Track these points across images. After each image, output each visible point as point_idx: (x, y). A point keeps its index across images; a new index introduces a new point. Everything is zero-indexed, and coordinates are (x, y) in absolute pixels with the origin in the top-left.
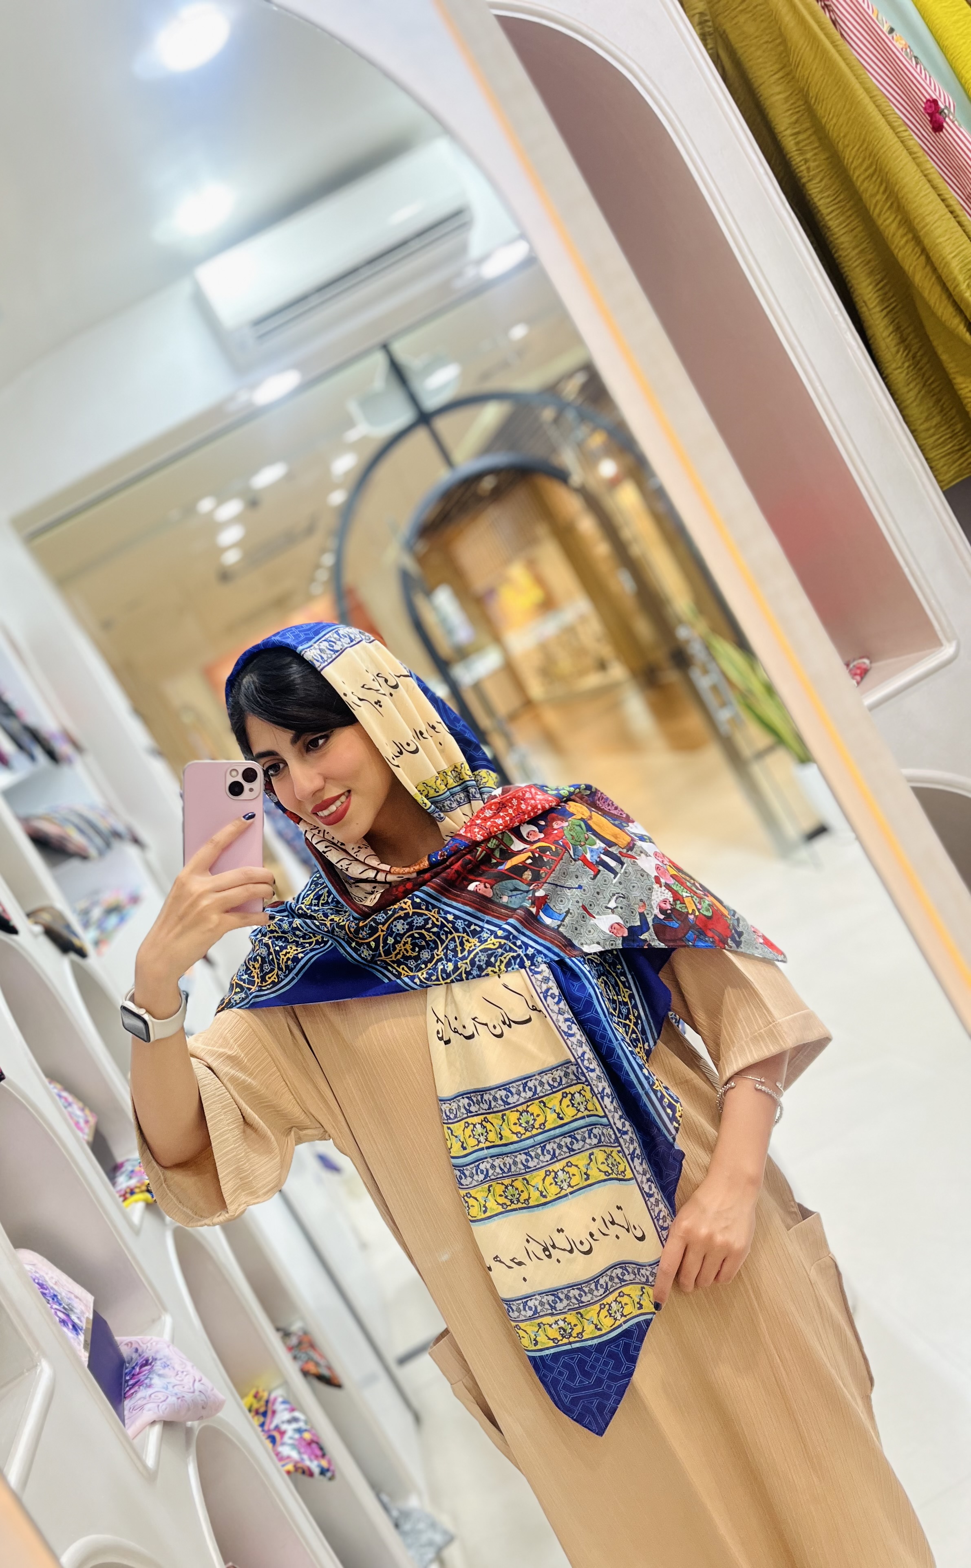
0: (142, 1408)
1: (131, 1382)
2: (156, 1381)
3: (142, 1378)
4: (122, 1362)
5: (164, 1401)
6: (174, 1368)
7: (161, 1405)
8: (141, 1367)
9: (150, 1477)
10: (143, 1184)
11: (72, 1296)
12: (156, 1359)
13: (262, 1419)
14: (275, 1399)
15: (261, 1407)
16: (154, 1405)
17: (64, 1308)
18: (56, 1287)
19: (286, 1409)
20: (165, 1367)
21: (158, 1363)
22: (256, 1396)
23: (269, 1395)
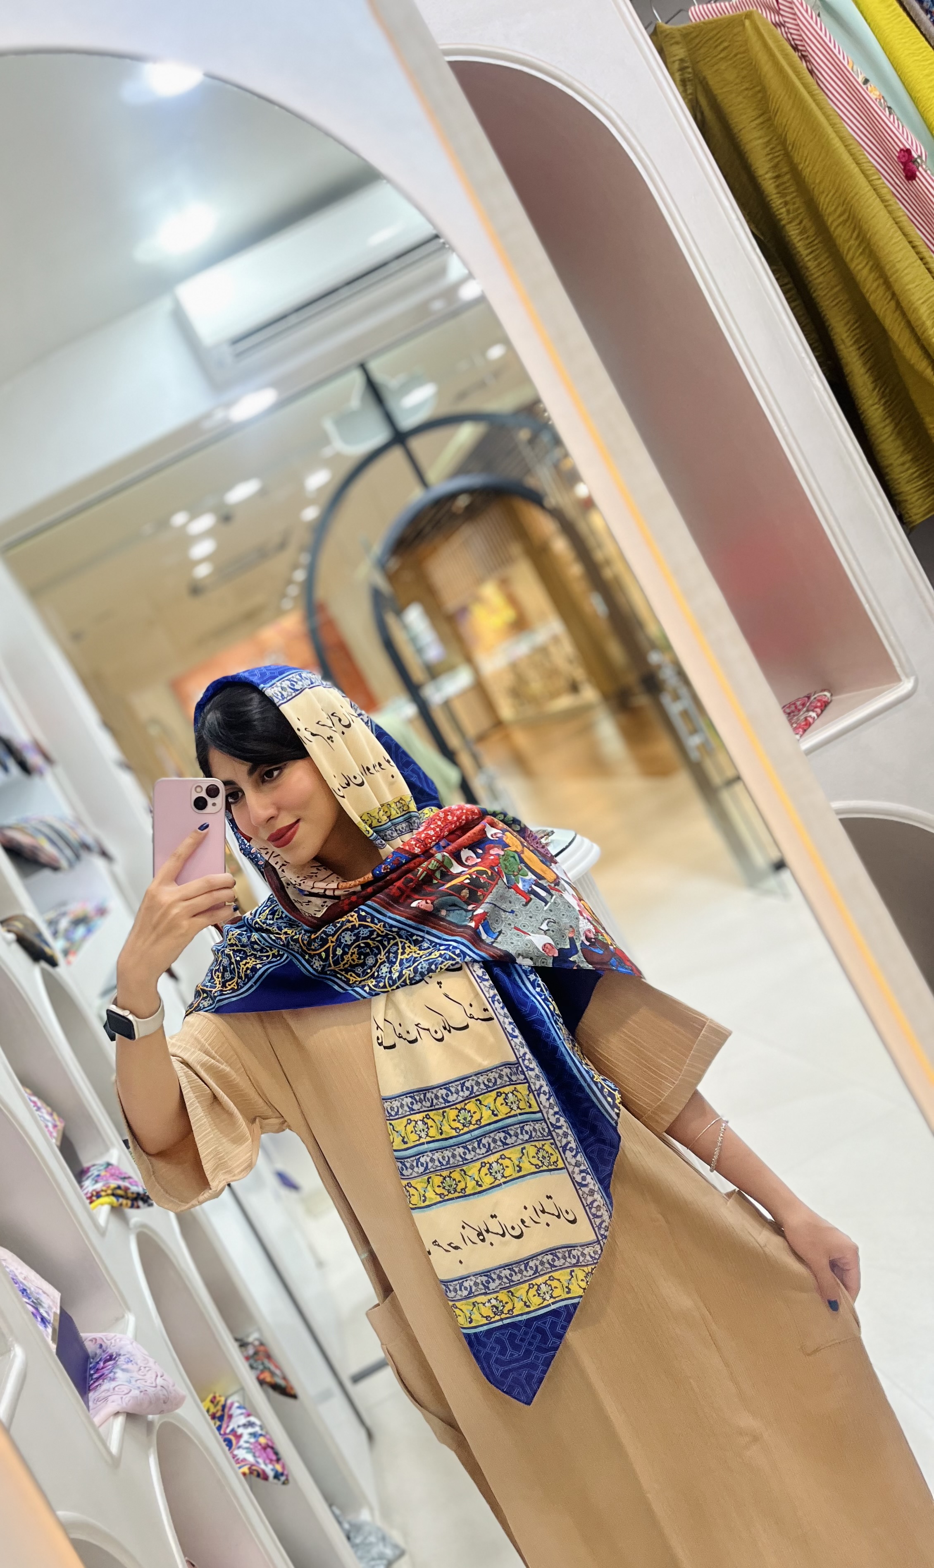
0: (106, 1399)
1: (95, 1376)
2: (119, 1374)
3: (106, 1372)
4: (86, 1357)
5: (128, 1394)
6: (137, 1364)
7: (124, 1397)
8: (105, 1363)
9: (115, 1462)
10: (108, 1187)
11: (41, 1292)
12: (120, 1355)
13: (218, 1423)
14: (232, 1404)
15: (217, 1411)
16: (119, 1397)
17: (33, 1301)
18: (27, 1283)
19: (242, 1414)
20: (128, 1362)
21: (122, 1358)
22: (212, 1401)
23: (226, 1401)
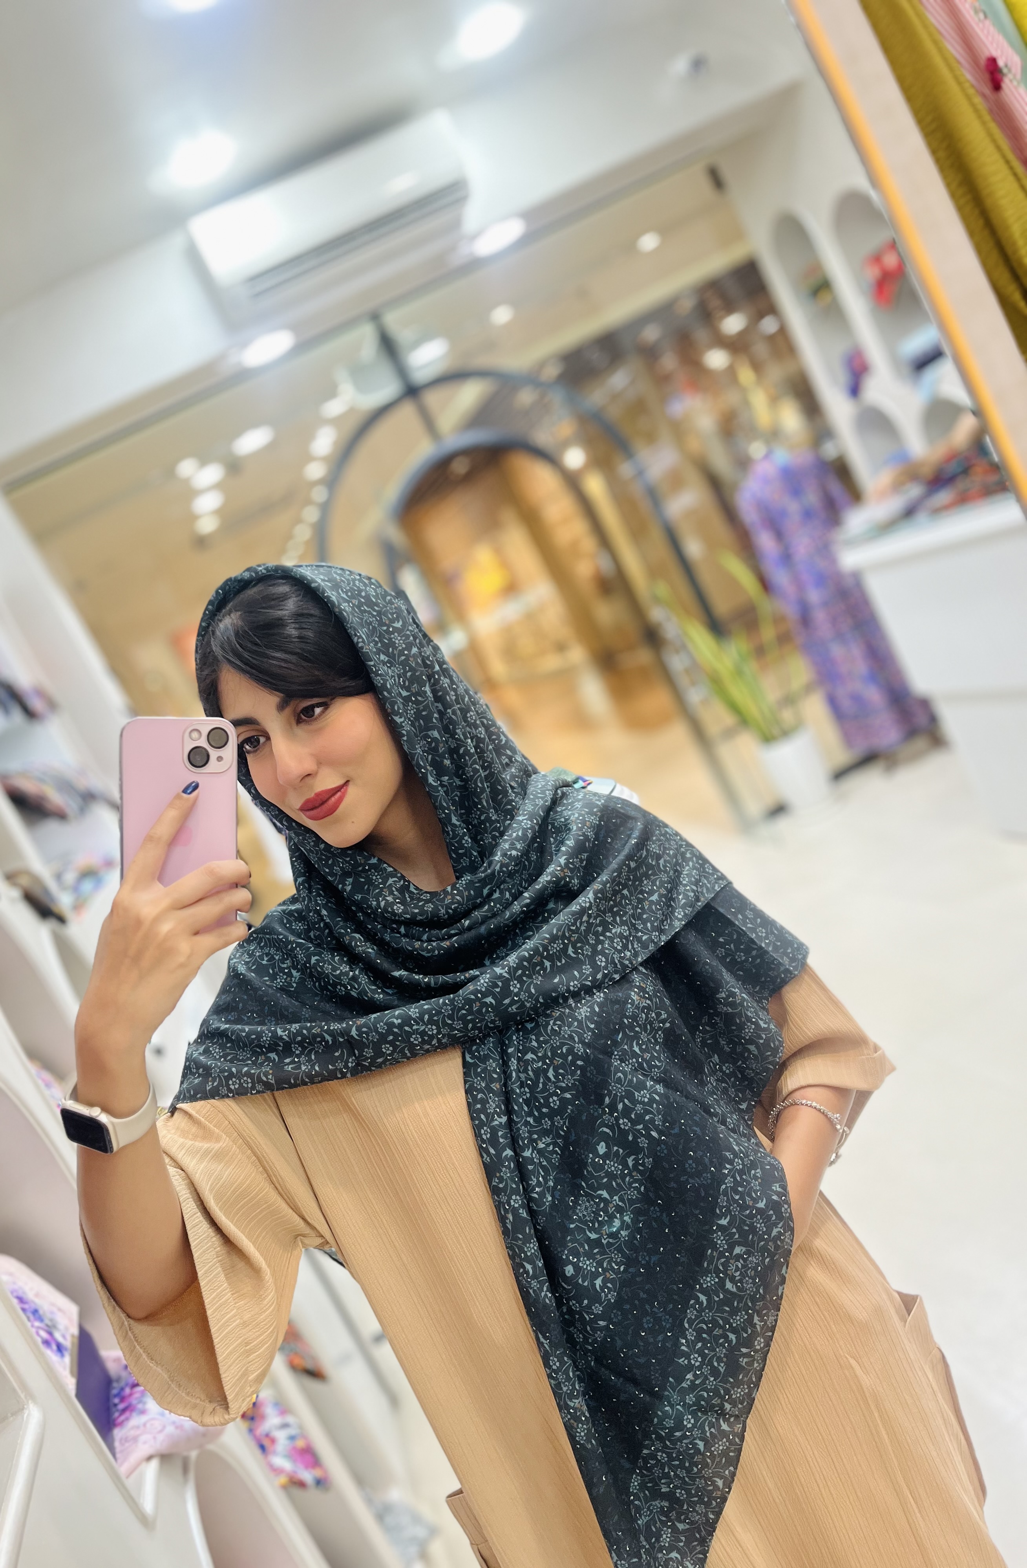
1: (121, 1406)
3: (134, 1402)
4: (108, 1381)
5: (161, 1431)
7: (156, 1434)
8: (131, 1388)
9: (149, 1524)
11: (55, 1309)
14: (263, 1402)
16: (150, 1435)
17: (47, 1326)
18: (37, 1301)
19: (276, 1413)
